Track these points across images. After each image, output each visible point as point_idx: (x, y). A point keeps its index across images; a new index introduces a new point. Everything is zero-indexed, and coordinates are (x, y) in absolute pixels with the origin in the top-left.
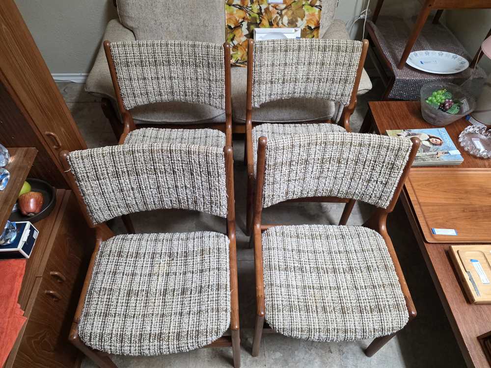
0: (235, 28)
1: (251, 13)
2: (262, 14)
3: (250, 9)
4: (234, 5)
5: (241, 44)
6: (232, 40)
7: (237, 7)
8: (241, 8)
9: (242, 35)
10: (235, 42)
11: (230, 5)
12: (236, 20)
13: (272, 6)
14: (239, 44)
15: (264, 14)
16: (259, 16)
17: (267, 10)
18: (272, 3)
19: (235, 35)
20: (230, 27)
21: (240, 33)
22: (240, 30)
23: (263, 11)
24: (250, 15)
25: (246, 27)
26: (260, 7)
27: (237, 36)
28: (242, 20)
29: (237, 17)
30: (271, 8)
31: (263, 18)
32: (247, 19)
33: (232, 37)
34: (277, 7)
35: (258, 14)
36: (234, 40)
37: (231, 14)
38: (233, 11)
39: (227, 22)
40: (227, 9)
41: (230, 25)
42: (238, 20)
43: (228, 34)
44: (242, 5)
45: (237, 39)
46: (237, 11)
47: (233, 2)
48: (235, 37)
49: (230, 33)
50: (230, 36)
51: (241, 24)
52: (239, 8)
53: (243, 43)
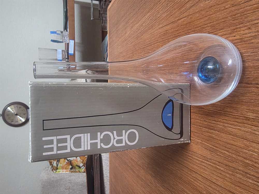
0: (71, 165)
4: (57, 166)
5: (82, 161)
6: (80, 167)
7: (58, 164)
8: (58, 161)
9: (76, 160)
10: (81, 165)
11: (57, 169)
12: (66, 164)
14: (82, 162)
19: (77, 165)
20: (71, 169)
21: (75, 161)
22: (73, 161)
27: (77, 163)
28: (66, 159)
29: (65, 164)
33: (78, 167)
36: (80, 166)
37: (63, 168)
38: (61, 166)
39: (68, 171)
40: (59, 171)
41: (70, 169)
42: (66, 163)
43: (76, 171)
44: (57, 160)
45: (79, 164)
46: (60, 164)
47: (55, 166)
48: (78, 165)
49: (75, 169)
50: (77, 169)
51: (69, 161)
52: (59, 162)
53: (81, 159)
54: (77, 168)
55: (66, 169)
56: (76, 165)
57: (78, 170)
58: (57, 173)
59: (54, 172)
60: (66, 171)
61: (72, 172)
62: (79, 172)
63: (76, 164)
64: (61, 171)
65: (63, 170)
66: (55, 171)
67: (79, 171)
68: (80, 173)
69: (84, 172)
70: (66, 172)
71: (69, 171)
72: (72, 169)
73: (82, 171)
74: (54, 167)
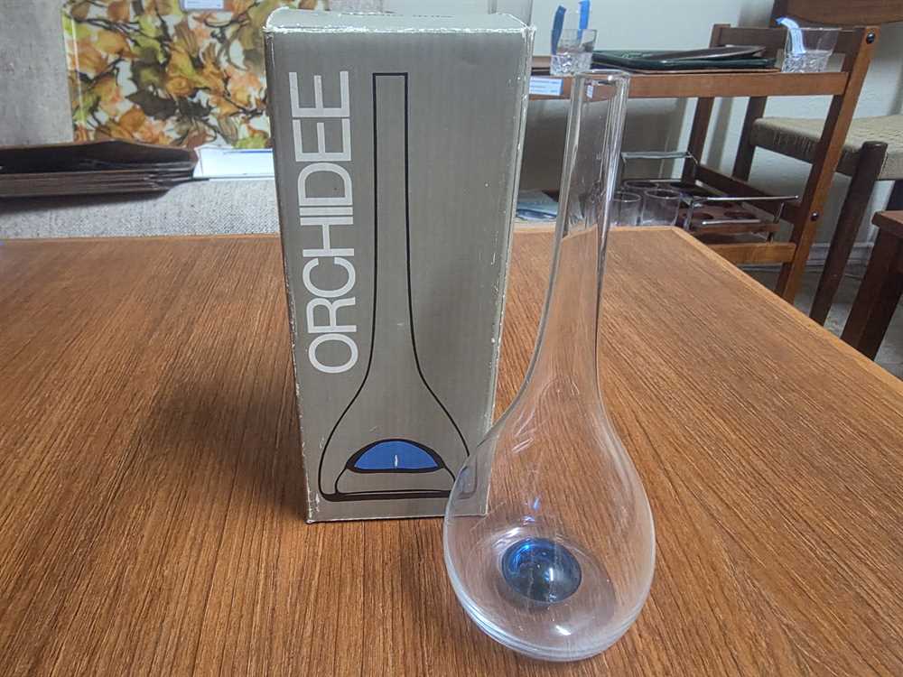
0: (97, 78)
1: (139, 39)
2: (170, 40)
3: (137, 27)
4: (90, 21)
5: (117, 119)
6: (93, 110)
7: (99, 25)
8: (110, 26)
9: (118, 96)
10: (103, 116)
11: (79, 21)
12: (100, 57)
13: (195, 18)
14: (112, 120)
15: (175, 39)
16: (162, 46)
17: (182, 28)
18: (194, 10)
19: (99, 99)
20: (84, 77)
21: (114, 93)
22: (112, 84)
23: (171, 31)
24: (136, 43)
25: (130, 74)
26: (163, 22)
27: (106, 98)
28: (117, 56)
29: (101, 52)
30: (193, 24)
31: (174, 50)
32: (130, 55)
33: (91, 105)
34: (209, 20)
35: (159, 39)
36: (97, 111)
37: (84, 43)
38: (89, 36)
39: (74, 63)
40: (69, 29)
41: (84, 72)
42: (104, 57)
43: (78, 95)
44: (111, 20)
45: (105, 107)
46: (100, 34)
47: (87, 11)
48: (100, 103)
49: (83, 92)
50: (84, 100)
51: (114, 68)
52: (104, 27)
53: (123, 116)
54: (90, 100)
55: (81, 55)
56: (99, 94)
57: (82, 105)
58: (64, 19)
59: (65, 6)
60: (72, 57)
61: (70, 78)
62: (74, 106)
63: (103, 98)
64: (71, 34)
65: (78, 43)
66: (68, 10)
67: (78, 107)
68: (69, 112)
69: (76, 128)
70: (70, 55)
71: (73, 69)
72: (82, 80)
73: (80, 119)
74: (83, 6)
